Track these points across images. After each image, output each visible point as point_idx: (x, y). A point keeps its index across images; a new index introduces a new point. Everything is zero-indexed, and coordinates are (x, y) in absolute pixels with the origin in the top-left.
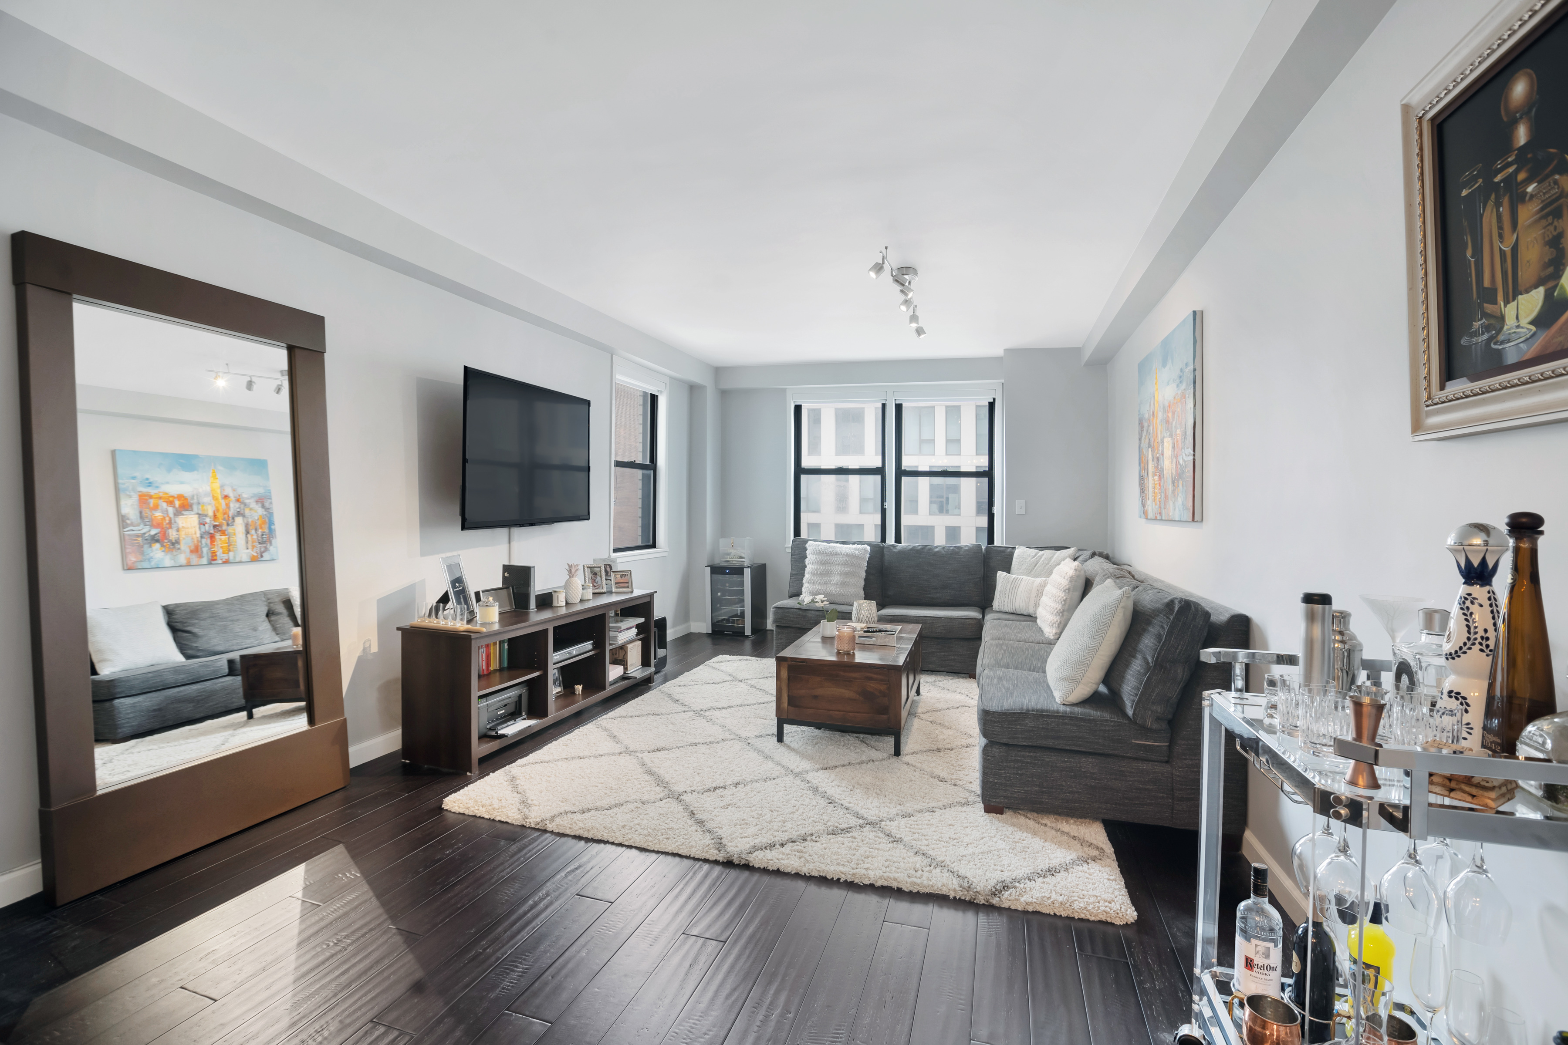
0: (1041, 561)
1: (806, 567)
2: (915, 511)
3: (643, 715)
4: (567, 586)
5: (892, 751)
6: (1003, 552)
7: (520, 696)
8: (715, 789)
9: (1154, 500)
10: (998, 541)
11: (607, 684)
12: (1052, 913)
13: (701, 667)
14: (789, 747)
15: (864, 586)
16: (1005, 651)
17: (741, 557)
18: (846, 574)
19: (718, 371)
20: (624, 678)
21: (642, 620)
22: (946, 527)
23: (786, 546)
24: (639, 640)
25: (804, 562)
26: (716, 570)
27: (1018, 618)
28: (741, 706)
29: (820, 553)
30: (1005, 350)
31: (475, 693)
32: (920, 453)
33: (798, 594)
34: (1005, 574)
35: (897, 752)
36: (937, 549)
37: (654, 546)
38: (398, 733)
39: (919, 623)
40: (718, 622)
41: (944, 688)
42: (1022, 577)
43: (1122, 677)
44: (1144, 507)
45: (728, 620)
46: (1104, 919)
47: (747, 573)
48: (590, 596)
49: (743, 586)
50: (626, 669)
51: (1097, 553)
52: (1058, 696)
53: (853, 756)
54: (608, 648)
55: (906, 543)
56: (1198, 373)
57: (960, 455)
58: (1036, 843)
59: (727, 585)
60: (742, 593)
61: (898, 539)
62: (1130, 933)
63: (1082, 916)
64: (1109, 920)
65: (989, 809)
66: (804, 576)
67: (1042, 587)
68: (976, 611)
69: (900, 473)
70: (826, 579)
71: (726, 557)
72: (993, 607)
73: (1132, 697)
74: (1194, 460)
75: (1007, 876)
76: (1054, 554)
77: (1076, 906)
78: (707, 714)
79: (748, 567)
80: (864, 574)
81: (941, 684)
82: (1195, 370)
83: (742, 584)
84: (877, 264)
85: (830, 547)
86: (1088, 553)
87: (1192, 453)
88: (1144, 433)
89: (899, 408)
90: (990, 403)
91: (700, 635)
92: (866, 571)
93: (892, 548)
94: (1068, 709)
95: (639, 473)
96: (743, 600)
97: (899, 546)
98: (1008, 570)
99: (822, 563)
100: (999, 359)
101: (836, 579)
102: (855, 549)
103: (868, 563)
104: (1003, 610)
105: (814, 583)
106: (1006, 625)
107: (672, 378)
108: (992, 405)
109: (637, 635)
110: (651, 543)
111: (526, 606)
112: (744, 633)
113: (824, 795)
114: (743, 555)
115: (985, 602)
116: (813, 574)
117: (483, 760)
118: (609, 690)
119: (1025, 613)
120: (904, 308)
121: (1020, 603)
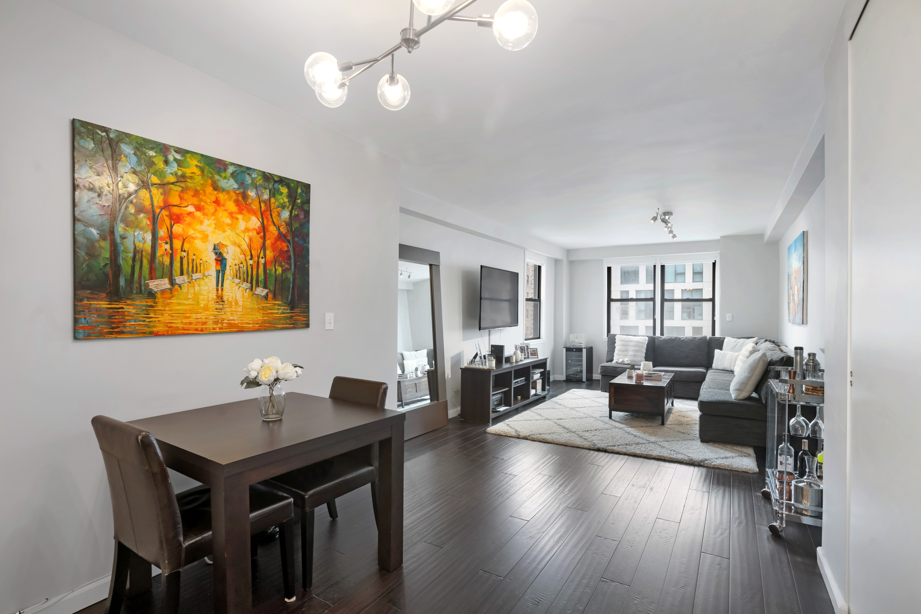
0: (738, 344)
1: (615, 347)
2: (672, 318)
3: (548, 409)
4: (515, 354)
5: (661, 423)
6: (719, 340)
7: (502, 397)
8: (588, 431)
9: (792, 314)
10: (718, 335)
11: (530, 397)
12: (724, 468)
13: (566, 393)
14: (614, 420)
15: (645, 356)
16: (714, 384)
17: (581, 343)
18: (636, 351)
19: (569, 251)
20: (536, 395)
21: (543, 370)
22: (693, 327)
23: (603, 338)
24: (541, 379)
25: (614, 345)
26: (568, 350)
27: (725, 372)
28: (589, 407)
29: (623, 340)
30: (721, 237)
31: (492, 393)
32: (676, 281)
33: (611, 360)
34: (718, 351)
35: (663, 424)
36: (683, 339)
37: (539, 338)
38: (459, 408)
39: (673, 373)
40: (569, 375)
41: (686, 404)
42: (728, 352)
43: (761, 389)
44: (789, 317)
45: (574, 374)
46: (745, 471)
47: (584, 351)
48: (523, 359)
49: (582, 357)
50: (536, 391)
51: (768, 340)
52: (733, 396)
53: (643, 424)
54: (531, 381)
55: (666, 336)
56: (805, 259)
57: (702, 282)
58: (722, 451)
59: (574, 357)
60: (581, 361)
61: (662, 333)
62: (755, 476)
63: (736, 469)
64: (747, 471)
65: (702, 441)
66: (614, 352)
67: (738, 356)
68: (703, 369)
69: (663, 300)
70: (625, 353)
71: (573, 343)
72: (713, 367)
73: (765, 396)
74: (803, 297)
75: (707, 458)
76: (746, 341)
77: (734, 466)
78: (575, 409)
79: (585, 348)
80: (645, 351)
81: (684, 402)
82: (804, 257)
83: (581, 356)
84: (654, 217)
85: (627, 338)
86: (763, 340)
87: (802, 294)
88: (789, 282)
89: (663, 267)
90: (713, 263)
91: (559, 381)
92: (646, 350)
93: (659, 338)
94: (737, 401)
95: (532, 303)
96: (582, 365)
97: (663, 337)
98: (721, 348)
99: (624, 345)
100: (718, 240)
101: (631, 353)
102: (640, 339)
103: (647, 345)
104: (718, 368)
105: (619, 355)
106: (718, 375)
107: (548, 258)
108: (714, 264)
109: (540, 377)
110: (538, 336)
111: (502, 362)
112: (582, 380)
113: (632, 434)
114: (582, 342)
115: (708, 364)
116: (619, 351)
117: (493, 419)
118: (531, 399)
119: (729, 370)
120: (666, 229)
121: (726, 365)
